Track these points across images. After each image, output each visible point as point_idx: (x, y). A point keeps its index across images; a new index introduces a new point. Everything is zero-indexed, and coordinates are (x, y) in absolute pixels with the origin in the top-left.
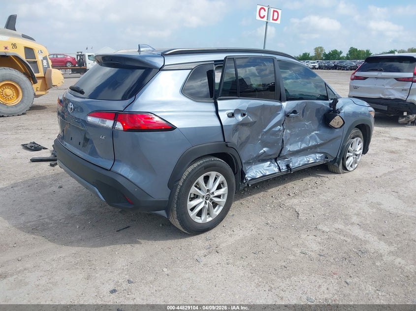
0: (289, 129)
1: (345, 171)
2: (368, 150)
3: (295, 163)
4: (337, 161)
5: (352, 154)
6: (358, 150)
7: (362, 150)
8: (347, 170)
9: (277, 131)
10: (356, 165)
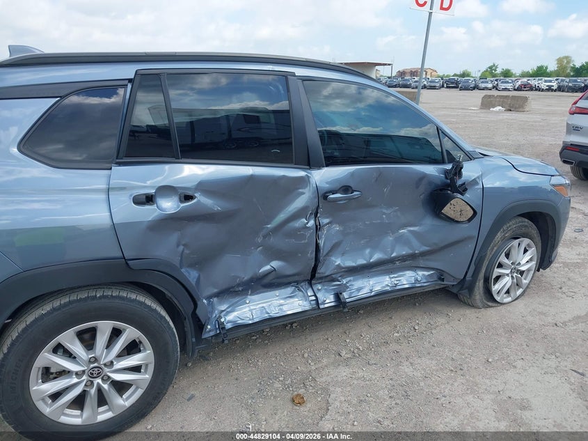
0: (340, 223)
1: (490, 304)
2: (550, 263)
3: (359, 290)
4: (466, 284)
5: (508, 271)
6: (523, 262)
7: (534, 263)
8: (495, 301)
9: (299, 229)
10: (520, 292)
